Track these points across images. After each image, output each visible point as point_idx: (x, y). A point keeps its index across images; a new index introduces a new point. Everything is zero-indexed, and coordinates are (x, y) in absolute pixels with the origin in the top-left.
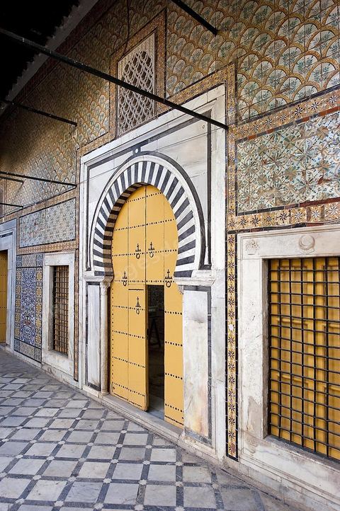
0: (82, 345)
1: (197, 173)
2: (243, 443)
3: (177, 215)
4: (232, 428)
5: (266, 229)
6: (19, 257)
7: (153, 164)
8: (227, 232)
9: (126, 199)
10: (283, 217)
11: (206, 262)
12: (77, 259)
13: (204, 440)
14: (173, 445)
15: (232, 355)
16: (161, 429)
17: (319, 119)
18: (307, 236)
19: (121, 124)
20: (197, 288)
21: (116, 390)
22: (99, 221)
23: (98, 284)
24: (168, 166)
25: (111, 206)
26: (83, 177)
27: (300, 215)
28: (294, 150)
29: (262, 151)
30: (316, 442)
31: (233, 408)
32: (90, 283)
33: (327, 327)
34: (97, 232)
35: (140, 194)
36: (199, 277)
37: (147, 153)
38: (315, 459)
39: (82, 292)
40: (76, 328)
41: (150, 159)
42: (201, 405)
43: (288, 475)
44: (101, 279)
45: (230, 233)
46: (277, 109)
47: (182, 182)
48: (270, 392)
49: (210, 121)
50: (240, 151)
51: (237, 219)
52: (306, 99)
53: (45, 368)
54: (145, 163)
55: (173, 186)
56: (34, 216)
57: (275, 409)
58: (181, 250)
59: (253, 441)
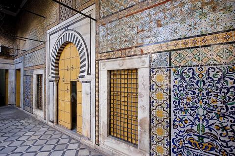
0: (47, 106)
1: (86, 37)
2: (101, 139)
3: (80, 54)
4: (97, 134)
5: (108, 59)
6: (25, 71)
7: (72, 34)
8: (96, 60)
9: (63, 48)
10: (114, 55)
11: (89, 72)
12: (45, 72)
13: (89, 139)
14: (78, 142)
15: (97, 107)
16: (75, 136)
17: (125, 18)
18: (121, 62)
19: (61, 18)
20: (86, 82)
21: (60, 122)
22: (53, 56)
23: (53, 81)
24: (77, 35)
25: (58, 51)
26: (48, 39)
27: (119, 54)
28: (117, 30)
29: (108, 29)
30: (124, 136)
31: (97, 126)
32: (50, 81)
33: (128, 95)
34: (53, 61)
35: (68, 46)
36: (87, 78)
37: (70, 30)
38: (123, 142)
39: (47, 85)
40: (45, 99)
41: (71, 32)
42: (88, 126)
43: (115, 149)
44: (54, 79)
45: (97, 60)
46: (112, 14)
47: (82, 42)
48: (110, 120)
49: (91, 18)
50: (101, 30)
51: (99, 55)
52: (121, 11)
53: (34, 116)
54: (69, 33)
55: (79, 43)
56: (30, 55)
57: (112, 125)
58: (81, 68)
59: (104, 138)
